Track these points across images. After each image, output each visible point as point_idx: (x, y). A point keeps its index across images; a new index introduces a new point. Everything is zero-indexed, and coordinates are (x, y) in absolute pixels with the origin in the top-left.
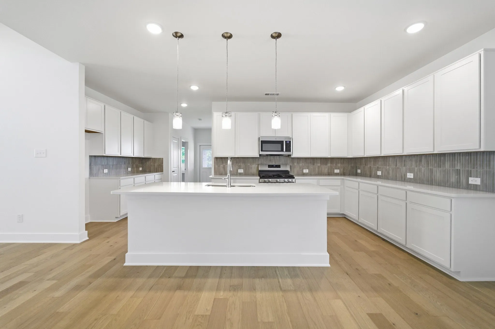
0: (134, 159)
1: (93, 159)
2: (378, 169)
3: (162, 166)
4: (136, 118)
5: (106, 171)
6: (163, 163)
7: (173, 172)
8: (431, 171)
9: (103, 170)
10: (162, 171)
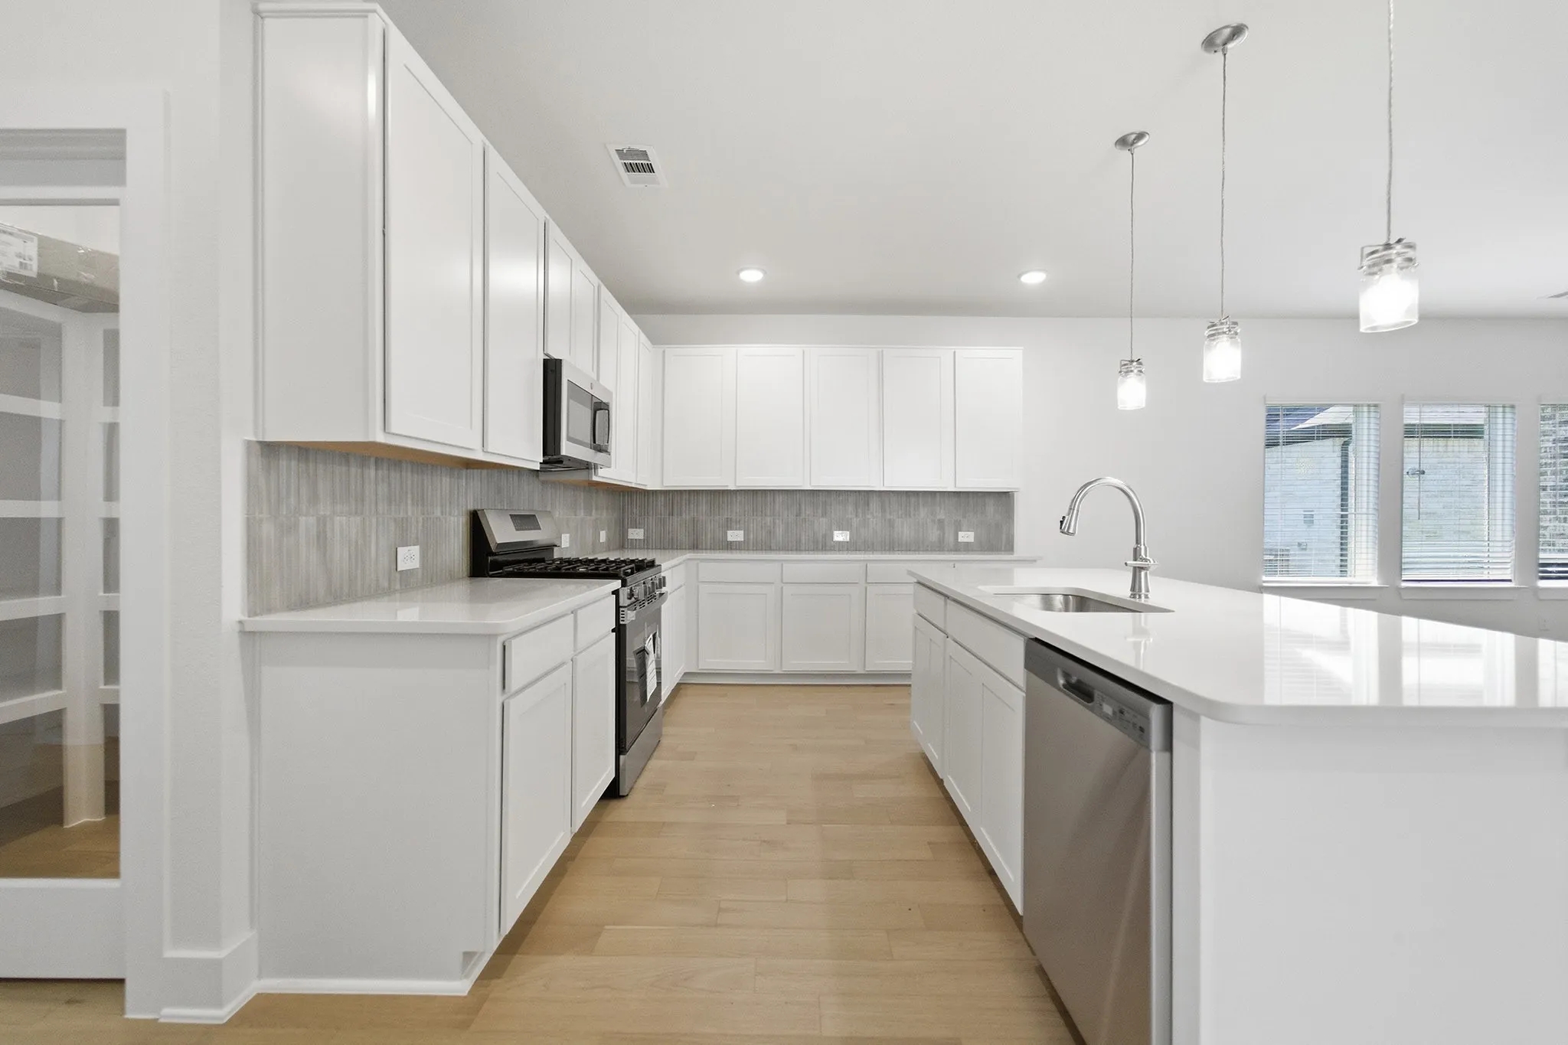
2: (729, 525)
8: (891, 524)
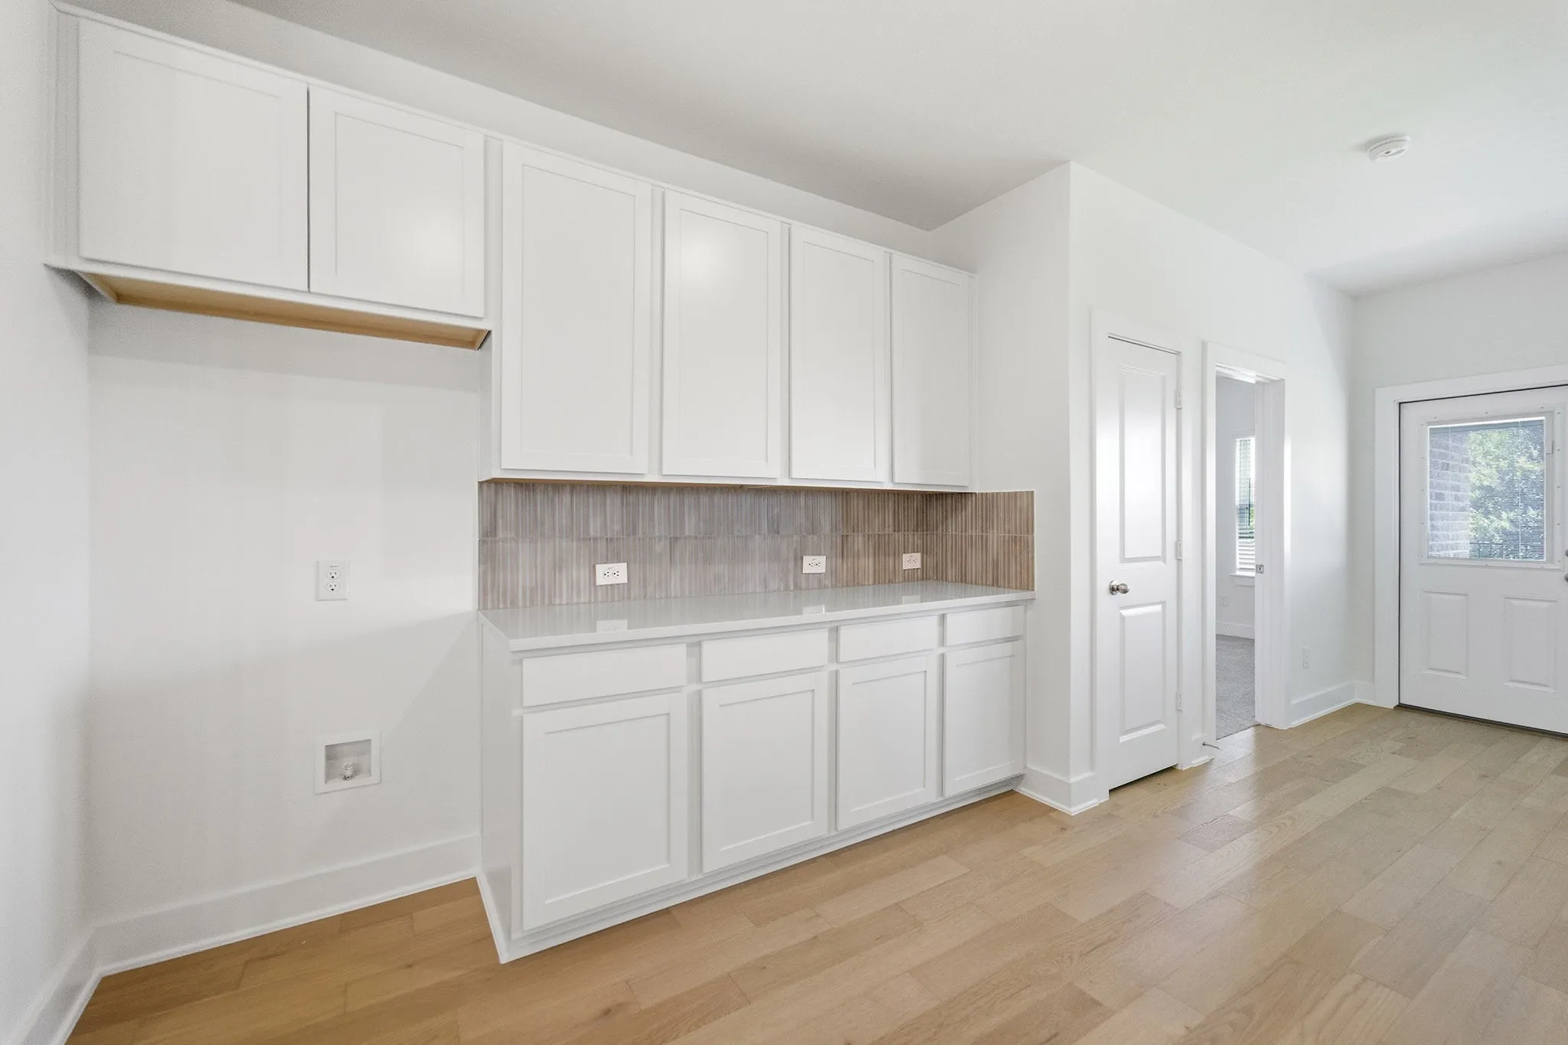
0: (857, 505)
1: (509, 500)
3: (1028, 547)
4: (803, 233)
5: (613, 574)
6: (1029, 528)
7: (1113, 590)
9: (594, 566)
10: (1026, 582)
